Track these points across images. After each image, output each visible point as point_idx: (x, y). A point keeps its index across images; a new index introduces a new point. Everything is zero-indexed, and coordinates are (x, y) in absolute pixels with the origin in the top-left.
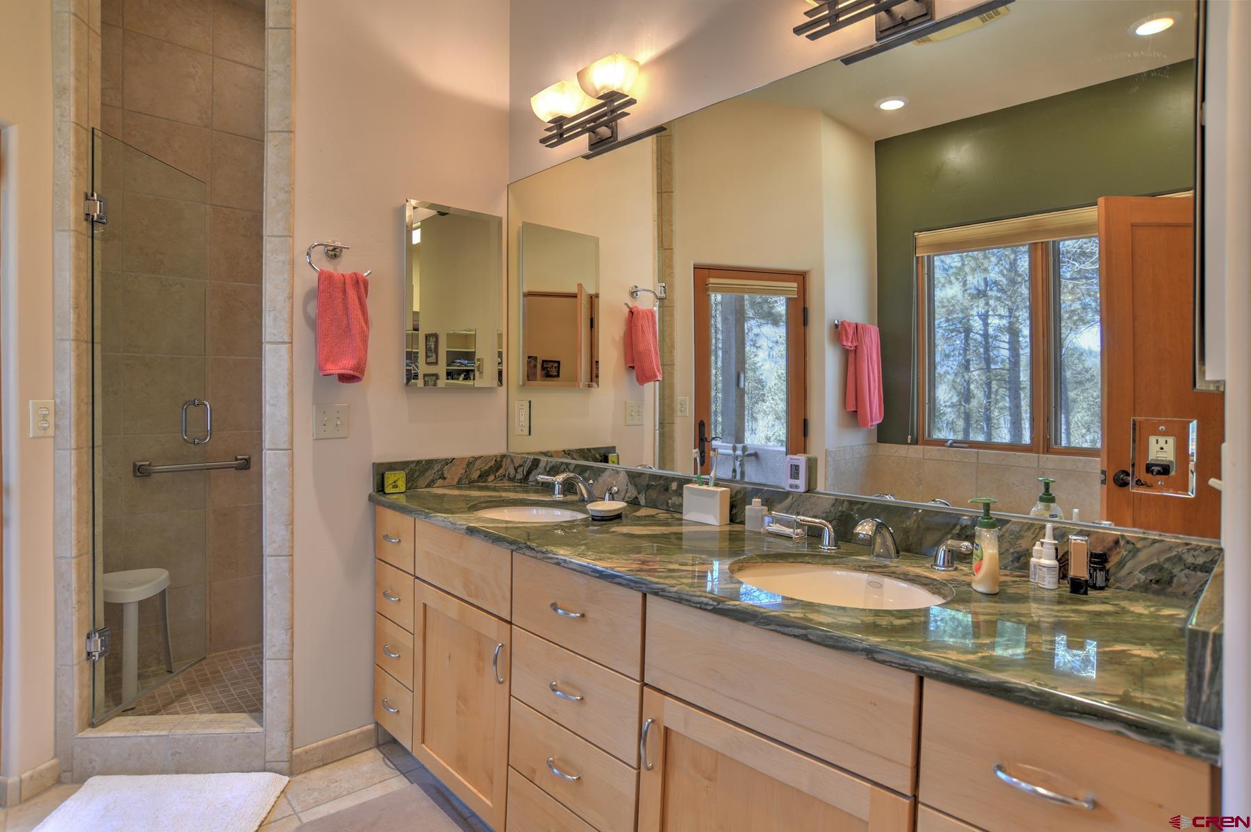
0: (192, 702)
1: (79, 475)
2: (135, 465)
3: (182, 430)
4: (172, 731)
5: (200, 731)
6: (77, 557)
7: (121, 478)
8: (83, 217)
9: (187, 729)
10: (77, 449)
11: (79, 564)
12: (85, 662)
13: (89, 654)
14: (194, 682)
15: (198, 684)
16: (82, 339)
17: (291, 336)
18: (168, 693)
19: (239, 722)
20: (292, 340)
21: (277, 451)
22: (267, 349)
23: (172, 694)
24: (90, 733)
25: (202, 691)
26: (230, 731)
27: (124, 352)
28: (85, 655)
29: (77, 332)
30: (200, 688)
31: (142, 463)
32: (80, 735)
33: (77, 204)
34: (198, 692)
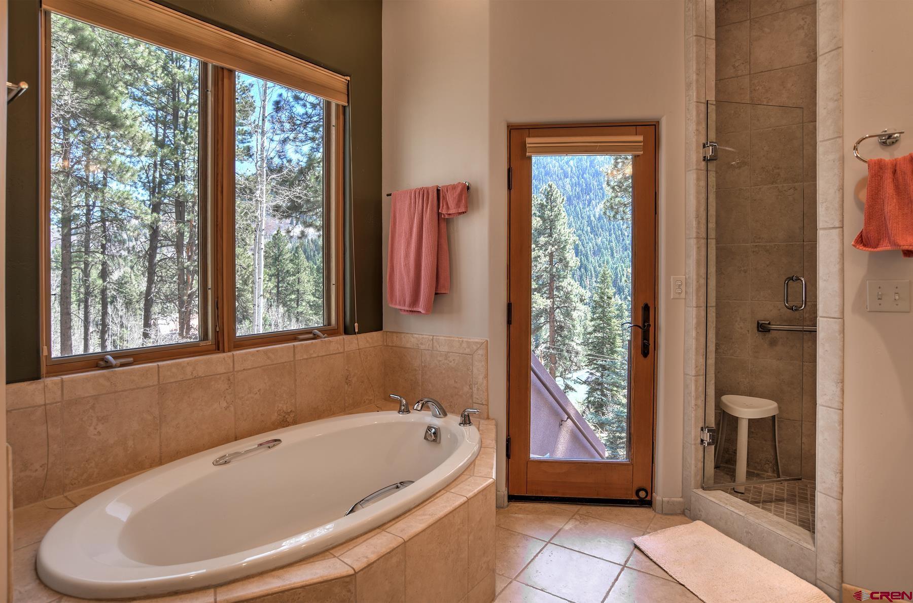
0: (785, 508)
1: (698, 324)
2: (758, 323)
3: (784, 299)
4: (747, 515)
5: (766, 525)
6: (695, 376)
7: (748, 331)
8: (702, 158)
9: (757, 519)
10: (696, 307)
11: (696, 381)
12: (700, 445)
13: (702, 441)
14: (795, 496)
15: (797, 499)
16: (702, 237)
17: (842, 221)
18: (771, 495)
19: (798, 534)
20: (843, 224)
21: (828, 319)
22: (820, 234)
23: (774, 496)
24: (700, 492)
25: (797, 504)
26: (788, 537)
27: (751, 243)
28: (699, 441)
29: (698, 233)
30: (797, 502)
31: (763, 322)
32: (694, 490)
33: (698, 152)
34: (794, 503)
